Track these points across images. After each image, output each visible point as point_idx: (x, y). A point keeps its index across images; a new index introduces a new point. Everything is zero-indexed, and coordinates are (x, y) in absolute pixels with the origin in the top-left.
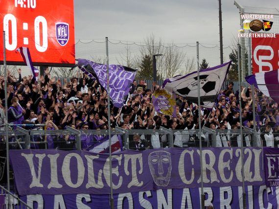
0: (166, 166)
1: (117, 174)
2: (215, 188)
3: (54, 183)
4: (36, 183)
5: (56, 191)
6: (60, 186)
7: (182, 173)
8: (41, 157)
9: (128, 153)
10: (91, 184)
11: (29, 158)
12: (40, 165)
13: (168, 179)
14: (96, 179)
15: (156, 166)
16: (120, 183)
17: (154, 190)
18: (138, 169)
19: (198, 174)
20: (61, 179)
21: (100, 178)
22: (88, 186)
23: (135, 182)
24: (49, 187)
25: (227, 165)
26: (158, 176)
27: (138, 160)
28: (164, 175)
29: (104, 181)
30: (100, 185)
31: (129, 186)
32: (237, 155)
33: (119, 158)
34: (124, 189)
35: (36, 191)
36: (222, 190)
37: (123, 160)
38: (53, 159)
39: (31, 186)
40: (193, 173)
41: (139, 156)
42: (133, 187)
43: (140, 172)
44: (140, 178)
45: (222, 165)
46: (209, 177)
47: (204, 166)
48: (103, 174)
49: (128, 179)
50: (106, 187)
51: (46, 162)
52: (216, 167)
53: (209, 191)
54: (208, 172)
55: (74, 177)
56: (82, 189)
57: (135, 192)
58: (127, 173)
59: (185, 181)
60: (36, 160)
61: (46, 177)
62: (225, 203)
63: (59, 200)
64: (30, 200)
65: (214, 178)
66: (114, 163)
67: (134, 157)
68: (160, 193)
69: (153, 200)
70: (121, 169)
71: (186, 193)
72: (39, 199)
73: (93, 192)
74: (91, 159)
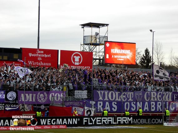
0: (140, 96)
1: (125, 97)
2: (156, 102)
3: (106, 99)
4: (101, 98)
5: (107, 101)
6: (108, 100)
7: (145, 98)
8: (103, 92)
9: (129, 92)
10: (117, 99)
11: (99, 92)
12: (102, 94)
13: (141, 99)
14: (119, 99)
15: (137, 96)
16: (126, 100)
17: (136, 102)
18: (132, 96)
20: (108, 98)
21: (120, 98)
22: (116, 100)
23: (130, 99)
24: (105, 100)
25: (160, 96)
26: (138, 98)
27: (132, 94)
28: (140, 98)
30: (120, 100)
31: (129, 101)
32: (164, 94)
33: (126, 93)
34: (127, 101)
35: (100, 101)
36: (158, 103)
37: (127, 94)
38: (106, 93)
39: (99, 99)
40: (149, 98)
41: (132, 93)
42: (130, 101)
43: (132, 97)
44: (132, 99)
45: (158, 96)
46: (154, 99)
47: (152, 96)
48: (121, 97)
51: (104, 94)
52: (156, 96)
53: (154, 103)
54: (154, 98)
55: (112, 98)
56: (114, 101)
57: (130, 102)
58: (128, 97)
59: (146, 100)
60: (101, 93)
61: (104, 97)
62: (159, 107)
63: (107, 103)
64: (99, 103)
65: (156, 100)
66: (124, 94)
67: (130, 93)
68: (138, 103)
69: (136, 105)
70: (126, 96)
71: (147, 103)
72: (102, 103)
73: (117, 102)
74: (117, 93)
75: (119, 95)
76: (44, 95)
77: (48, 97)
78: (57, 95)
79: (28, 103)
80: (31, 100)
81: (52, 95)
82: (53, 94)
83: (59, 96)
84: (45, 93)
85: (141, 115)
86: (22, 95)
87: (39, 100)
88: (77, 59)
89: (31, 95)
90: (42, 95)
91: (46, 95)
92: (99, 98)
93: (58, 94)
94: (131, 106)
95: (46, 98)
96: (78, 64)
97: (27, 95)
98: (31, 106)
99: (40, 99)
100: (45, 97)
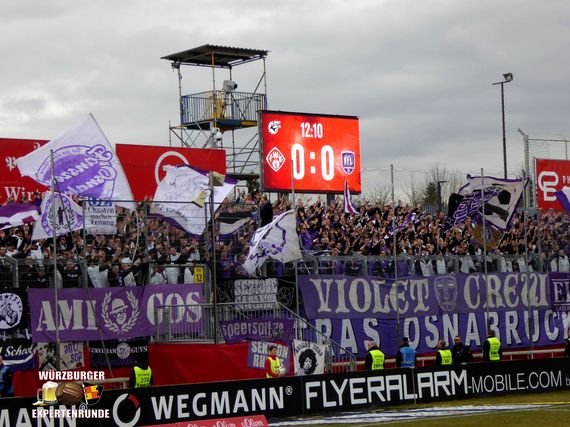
0: (451, 291)
1: (404, 299)
2: (501, 312)
3: (342, 308)
4: (324, 307)
5: (343, 316)
6: (348, 311)
7: (467, 298)
8: (328, 282)
9: (415, 278)
10: (378, 308)
11: (317, 283)
12: (328, 290)
13: (453, 304)
14: (383, 304)
15: (441, 291)
16: (406, 308)
17: (440, 314)
18: (424, 294)
19: (484, 299)
20: (348, 304)
21: (386, 302)
22: (374, 311)
23: (421, 307)
24: (337, 311)
25: (513, 289)
26: (444, 300)
27: (423, 285)
28: (450, 300)
29: (390, 306)
30: (387, 309)
31: (415, 311)
32: (523, 280)
33: (405, 284)
34: (410, 314)
35: (324, 315)
36: (508, 314)
37: (409, 285)
38: (341, 284)
39: (319, 311)
40: (479, 298)
41: (425, 281)
42: (419, 311)
43: (426, 297)
44: (426, 303)
45: (507, 290)
46: (495, 302)
47: (490, 291)
48: (389, 299)
49: (414, 304)
50: (393, 312)
51: (334, 287)
52: (501, 291)
53: (494, 315)
54: (494, 297)
55: (361, 303)
56: (369, 314)
57: (421, 316)
58: (413, 298)
59: (471, 306)
60: (324, 285)
61: (333, 303)
62: (511, 327)
63: (346, 324)
64: (319, 323)
65: (500, 303)
66: (400, 289)
67: (419, 283)
68: (446, 318)
69: (439, 324)
70: (407, 294)
71: (472, 317)
72: (327, 323)
73: (380, 317)
74: (377, 284)
75: (385, 290)
76: (127, 302)
77: (143, 308)
78: (174, 300)
79: (69, 338)
80: (78, 326)
81: (156, 299)
82: (160, 296)
83: (180, 301)
84: (130, 296)
85: (495, 358)
86: (46, 306)
87: (108, 324)
89: (78, 304)
90: (118, 303)
91: (135, 302)
92: (318, 305)
93: (177, 295)
94: (424, 332)
95: (135, 314)
97: (63, 304)
98: (80, 347)
99: (113, 318)
100: (129, 311)
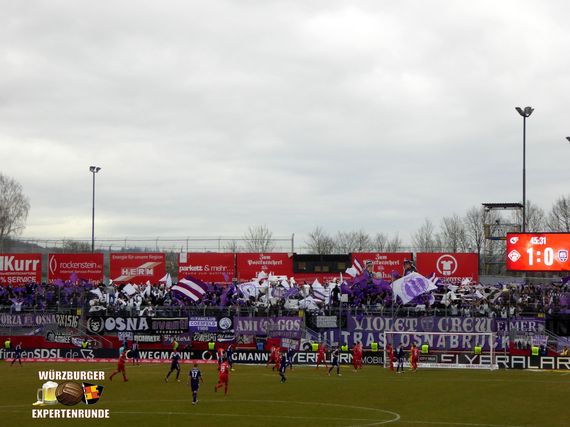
0: (431, 324)
3: (369, 328)
4: (359, 327)
5: (370, 332)
6: (372, 330)
7: (440, 327)
9: (408, 318)
10: (387, 329)
12: (362, 322)
15: (425, 324)
18: (414, 324)
20: (372, 327)
23: (411, 329)
24: (366, 330)
25: (470, 325)
26: (426, 327)
27: (414, 321)
28: (430, 328)
30: (392, 330)
32: (476, 320)
33: (403, 320)
35: (359, 331)
36: (465, 336)
37: (405, 320)
38: (369, 319)
39: (356, 329)
41: (416, 320)
43: (416, 326)
47: (454, 324)
48: (394, 325)
51: (365, 320)
52: (461, 325)
55: (379, 326)
58: (407, 325)
61: (365, 326)
62: (466, 341)
63: (370, 335)
64: (355, 334)
65: (460, 330)
66: (400, 322)
67: (411, 320)
69: (422, 338)
70: (404, 324)
72: (360, 334)
74: (387, 320)
75: (392, 322)
76: (270, 322)
77: (276, 324)
78: (290, 322)
79: (249, 334)
80: (251, 329)
81: (282, 322)
84: (271, 320)
86: (240, 322)
87: (263, 330)
88: (447, 265)
89: (251, 322)
90: (266, 322)
91: (273, 323)
92: (356, 326)
94: (413, 340)
95: (273, 327)
96: (449, 273)
97: (246, 322)
99: (264, 328)
